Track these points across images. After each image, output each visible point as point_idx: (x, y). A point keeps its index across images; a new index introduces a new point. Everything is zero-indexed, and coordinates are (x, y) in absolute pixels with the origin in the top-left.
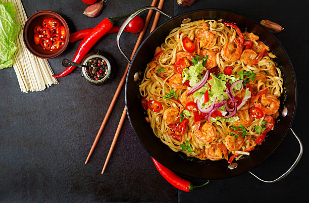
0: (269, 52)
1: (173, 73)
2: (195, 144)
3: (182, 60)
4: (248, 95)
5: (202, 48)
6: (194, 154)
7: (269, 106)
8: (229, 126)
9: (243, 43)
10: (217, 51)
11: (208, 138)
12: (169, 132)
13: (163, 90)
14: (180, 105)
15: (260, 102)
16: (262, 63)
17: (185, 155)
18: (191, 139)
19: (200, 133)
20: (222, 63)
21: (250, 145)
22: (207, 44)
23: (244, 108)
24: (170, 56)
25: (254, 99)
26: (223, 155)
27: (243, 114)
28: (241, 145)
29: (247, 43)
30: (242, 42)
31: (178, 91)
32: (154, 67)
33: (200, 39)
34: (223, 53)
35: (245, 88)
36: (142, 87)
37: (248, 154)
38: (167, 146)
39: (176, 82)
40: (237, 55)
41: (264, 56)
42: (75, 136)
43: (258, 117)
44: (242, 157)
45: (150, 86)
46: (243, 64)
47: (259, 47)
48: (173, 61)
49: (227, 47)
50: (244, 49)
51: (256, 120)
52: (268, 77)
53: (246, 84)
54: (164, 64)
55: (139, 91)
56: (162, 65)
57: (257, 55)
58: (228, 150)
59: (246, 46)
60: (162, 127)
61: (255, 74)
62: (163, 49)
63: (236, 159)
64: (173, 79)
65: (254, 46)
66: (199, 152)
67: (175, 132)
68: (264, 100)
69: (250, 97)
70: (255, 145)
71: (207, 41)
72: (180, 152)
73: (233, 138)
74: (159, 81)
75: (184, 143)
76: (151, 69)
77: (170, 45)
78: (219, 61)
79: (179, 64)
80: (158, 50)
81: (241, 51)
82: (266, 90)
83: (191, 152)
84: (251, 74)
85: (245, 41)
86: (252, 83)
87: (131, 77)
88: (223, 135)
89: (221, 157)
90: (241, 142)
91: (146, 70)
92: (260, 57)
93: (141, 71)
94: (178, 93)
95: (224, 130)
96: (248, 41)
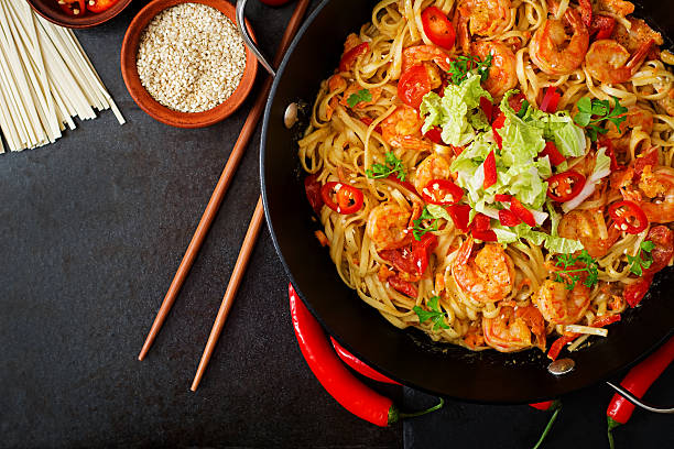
0: (662, 48)
1: (394, 107)
2: (454, 305)
3: (420, 69)
4: (601, 168)
5: (476, 35)
6: (451, 334)
7: (663, 199)
8: (549, 256)
9: (591, 22)
10: (518, 45)
11: (492, 288)
12: (382, 272)
13: (366, 153)
14: (413, 196)
15: (638, 189)
16: (643, 77)
17: (425, 337)
18: (443, 293)
19: (470, 274)
20: (532, 76)
21: (609, 308)
22: (489, 25)
23: (592, 205)
24: (387, 58)
25: (621, 180)
26: (533, 337)
27: (589, 221)
28: (584, 309)
29: (603, 22)
30: (588, 19)
31: (408, 158)
32: (341, 89)
33: (469, 10)
34: (534, 48)
35: (594, 148)
36: (307, 145)
37: (604, 333)
38: (376, 311)
39: (403, 131)
40: (575, 55)
41: (647, 59)
42: (118, 286)
43: (631, 230)
44: (586, 342)
45: (328, 143)
46: (589, 79)
47: (632, 35)
48: (394, 73)
49: (546, 30)
50: (592, 39)
51: (627, 238)
52: (660, 117)
53: (596, 134)
54: (369, 81)
55: (298, 160)
56: (364, 85)
57: (629, 55)
58: (546, 323)
59: (598, 30)
60: (364, 259)
61: (625, 109)
62: (365, 39)
63: (570, 349)
64: (395, 124)
65: (621, 30)
66: (465, 330)
67: (397, 272)
68: (649, 181)
69: (607, 172)
70: (621, 309)
71: (492, 17)
72: (413, 330)
73: (561, 288)
74: (354, 130)
75: (423, 303)
76: (331, 96)
77: (386, 28)
78: (522, 72)
79: (412, 81)
80: (352, 41)
81: (585, 44)
82: (654, 154)
83: (443, 330)
84: (612, 110)
85: (594, 17)
86: (614, 133)
87: (277, 116)
88: (534, 281)
89: (528, 342)
90: (584, 299)
91: (319, 97)
92: (636, 62)
93: (305, 100)
94: (408, 163)
95: (535, 265)
96: (604, 17)
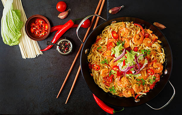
0: (158, 40)
1: (106, 50)
2: (117, 88)
3: (111, 43)
4: (146, 62)
5: (122, 37)
6: (116, 94)
7: (157, 69)
8: (135, 79)
9: (144, 35)
10: (130, 39)
11: (124, 85)
12: (103, 82)
13: (100, 59)
14: (109, 67)
15: (153, 66)
16: (154, 45)
17: (111, 94)
18: (115, 86)
19: (120, 82)
20: (133, 45)
21: (147, 89)
22: (124, 35)
23: (144, 69)
24: (105, 41)
25: (150, 65)
26: (132, 95)
27: (143, 73)
28: (142, 89)
29: (146, 34)
30: (143, 34)
31: (109, 60)
32: (96, 46)
33: (121, 32)
34: (133, 40)
35: (144, 58)
36: (89, 57)
37: (146, 94)
38: (102, 89)
39: (108, 55)
40: (141, 41)
41: (155, 42)
43: (151, 74)
44: (142, 96)
45: (93, 56)
46: (144, 46)
47: (152, 37)
48: (106, 44)
49: (135, 36)
50: (144, 38)
51: (150, 76)
52: (157, 53)
53: (145, 56)
54: (101, 45)
55: (87, 59)
56: (100, 46)
57: (151, 41)
58: (135, 92)
59: (146, 36)
60: (100, 79)
61: (150, 51)
62: (101, 37)
63: (139, 97)
64: (106, 53)
65: (150, 36)
66: (119, 93)
67: (106, 82)
68: (155, 65)
69: (147, 63)
70: (149, 89)
71: (125, 33)
72: (109, 93)
73: (138, 85)
74: (98, 54)
75: (111, 88)
76: (94, 48)
77: (105, 35)
78: (131, 44)
79: (110, 45)
80: (98, 37)
81: (143, 39)
82: (156, 60)
83: (115, 93)
84: (148, 51)
85: (145, 33)
86: (148, 56)
88: (132, 84)
89: (131, 96)
90: (142, 87)
91: (92, 48)
92: (153, 42)
93: (89, 48)
94: (109, 61)
95: (133, 81)
96: (147, 33)
